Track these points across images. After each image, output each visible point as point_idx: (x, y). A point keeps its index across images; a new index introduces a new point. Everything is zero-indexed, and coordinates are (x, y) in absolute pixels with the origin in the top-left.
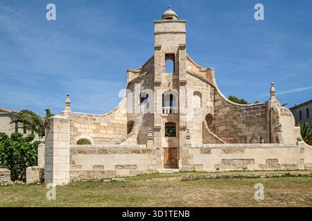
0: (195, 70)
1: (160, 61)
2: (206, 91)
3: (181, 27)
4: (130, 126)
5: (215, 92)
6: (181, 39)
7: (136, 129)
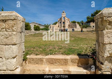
0: (67, 19)
1: (63, 18)
2: (69, 22)
3: (65, 14)
4: (59, 26)
5: (70, 22)
6: (65, 15)
7: (59, 27)
